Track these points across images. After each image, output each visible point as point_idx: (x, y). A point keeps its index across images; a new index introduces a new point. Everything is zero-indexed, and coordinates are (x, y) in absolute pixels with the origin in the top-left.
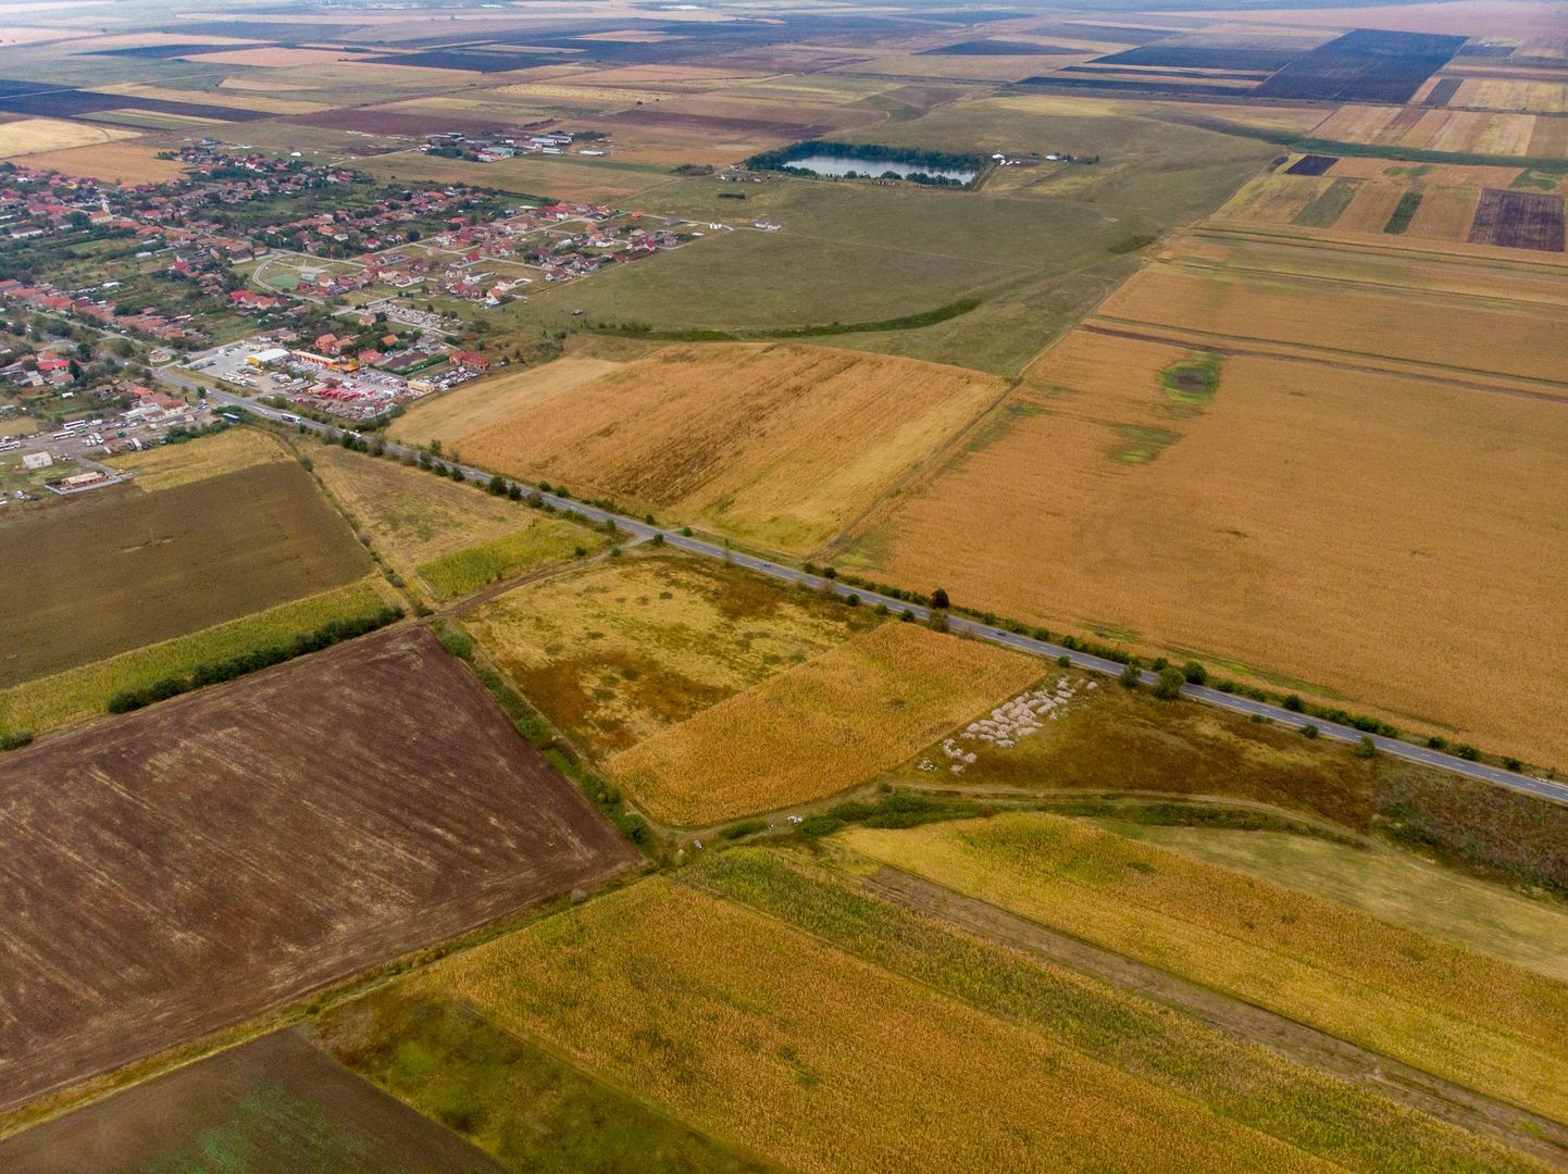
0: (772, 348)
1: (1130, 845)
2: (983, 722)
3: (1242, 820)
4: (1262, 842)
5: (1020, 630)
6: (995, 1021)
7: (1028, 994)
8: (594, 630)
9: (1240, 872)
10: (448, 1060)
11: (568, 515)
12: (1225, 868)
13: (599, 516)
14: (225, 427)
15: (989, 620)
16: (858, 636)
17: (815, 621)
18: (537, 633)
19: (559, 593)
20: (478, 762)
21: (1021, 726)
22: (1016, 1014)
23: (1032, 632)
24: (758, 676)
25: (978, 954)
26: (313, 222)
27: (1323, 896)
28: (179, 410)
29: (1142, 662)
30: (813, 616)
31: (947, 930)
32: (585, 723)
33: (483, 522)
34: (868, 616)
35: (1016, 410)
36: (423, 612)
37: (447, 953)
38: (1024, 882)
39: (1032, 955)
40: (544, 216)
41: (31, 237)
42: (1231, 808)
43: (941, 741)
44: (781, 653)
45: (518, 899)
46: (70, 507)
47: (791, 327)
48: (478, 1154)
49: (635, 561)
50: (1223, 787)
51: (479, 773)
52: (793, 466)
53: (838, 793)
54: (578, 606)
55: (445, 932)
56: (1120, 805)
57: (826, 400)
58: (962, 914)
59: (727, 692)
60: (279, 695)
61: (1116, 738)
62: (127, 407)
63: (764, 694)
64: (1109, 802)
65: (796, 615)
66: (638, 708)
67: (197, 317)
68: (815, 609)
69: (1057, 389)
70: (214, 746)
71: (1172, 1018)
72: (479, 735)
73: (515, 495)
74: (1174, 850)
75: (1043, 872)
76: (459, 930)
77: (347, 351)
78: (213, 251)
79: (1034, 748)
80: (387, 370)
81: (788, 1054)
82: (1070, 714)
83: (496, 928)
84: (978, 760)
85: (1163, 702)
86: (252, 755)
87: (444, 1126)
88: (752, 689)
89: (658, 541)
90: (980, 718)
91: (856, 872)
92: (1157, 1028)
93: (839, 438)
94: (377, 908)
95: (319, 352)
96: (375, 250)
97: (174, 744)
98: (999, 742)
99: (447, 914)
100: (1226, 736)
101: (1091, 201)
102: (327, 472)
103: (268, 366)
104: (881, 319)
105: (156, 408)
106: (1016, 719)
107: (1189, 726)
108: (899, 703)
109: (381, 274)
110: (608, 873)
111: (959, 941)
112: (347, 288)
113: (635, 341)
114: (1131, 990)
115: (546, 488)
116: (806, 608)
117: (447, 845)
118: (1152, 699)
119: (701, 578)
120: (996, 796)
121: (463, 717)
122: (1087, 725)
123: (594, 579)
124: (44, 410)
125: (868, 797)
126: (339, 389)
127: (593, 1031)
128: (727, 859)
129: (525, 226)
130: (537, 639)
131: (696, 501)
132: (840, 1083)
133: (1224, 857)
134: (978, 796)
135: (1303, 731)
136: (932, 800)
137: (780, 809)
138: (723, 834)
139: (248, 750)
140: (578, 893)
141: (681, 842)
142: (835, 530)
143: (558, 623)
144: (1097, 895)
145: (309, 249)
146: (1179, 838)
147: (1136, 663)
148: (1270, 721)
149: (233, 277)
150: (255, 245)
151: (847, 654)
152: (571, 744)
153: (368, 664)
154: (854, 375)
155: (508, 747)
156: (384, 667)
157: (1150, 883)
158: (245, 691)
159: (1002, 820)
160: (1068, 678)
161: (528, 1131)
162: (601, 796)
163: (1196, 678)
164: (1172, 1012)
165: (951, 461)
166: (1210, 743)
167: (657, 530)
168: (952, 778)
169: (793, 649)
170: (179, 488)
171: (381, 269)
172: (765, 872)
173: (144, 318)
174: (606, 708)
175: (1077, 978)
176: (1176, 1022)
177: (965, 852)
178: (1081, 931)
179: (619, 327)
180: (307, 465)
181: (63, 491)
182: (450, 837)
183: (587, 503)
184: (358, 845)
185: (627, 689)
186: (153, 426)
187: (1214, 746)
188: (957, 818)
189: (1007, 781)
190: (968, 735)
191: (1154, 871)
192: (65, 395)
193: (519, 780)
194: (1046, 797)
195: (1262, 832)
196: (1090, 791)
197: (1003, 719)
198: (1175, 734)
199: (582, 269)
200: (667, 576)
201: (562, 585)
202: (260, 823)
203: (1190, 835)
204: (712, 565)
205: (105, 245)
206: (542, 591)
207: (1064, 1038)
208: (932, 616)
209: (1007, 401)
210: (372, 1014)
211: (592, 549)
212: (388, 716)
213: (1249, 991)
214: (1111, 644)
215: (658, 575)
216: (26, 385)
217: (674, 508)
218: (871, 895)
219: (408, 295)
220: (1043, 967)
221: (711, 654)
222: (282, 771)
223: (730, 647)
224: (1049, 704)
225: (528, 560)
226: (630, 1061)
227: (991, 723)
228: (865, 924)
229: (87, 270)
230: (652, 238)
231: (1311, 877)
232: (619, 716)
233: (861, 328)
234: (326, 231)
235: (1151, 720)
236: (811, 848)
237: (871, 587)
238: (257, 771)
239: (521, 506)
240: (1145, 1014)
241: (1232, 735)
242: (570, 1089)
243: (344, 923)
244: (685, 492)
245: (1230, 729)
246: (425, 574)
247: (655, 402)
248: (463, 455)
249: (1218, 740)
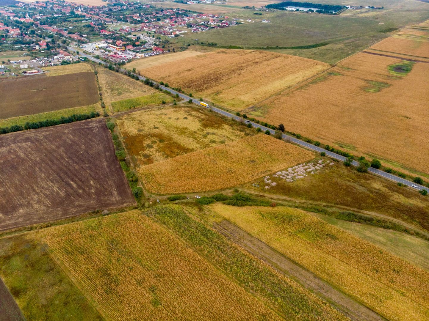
0: (253, 52)
1: (330, 227)
2: (283, 172)
3: (383, 224)
4: (391, 235)
5: (309, 141)
6: (245, 292)
7: (264, 283)
8: (156, 126)
9: (377, 246)
10: (27, 266)
11: (166, 92)
12: (371, 243)
13: (174, 93)
14: (79, 62)
15: (299, 137)
16: (247, 137)
17: (233, 131)
18: (138, 125)
19: (151, 114)
20: (97, 162)
21: (298, 175)
22: (256, 291)
23: (315, 143)
24: (206, 146)
25: (249, 261)
26: (133, 15)
27: (416, 263)
28: (69, 57)
29: (355, 158)
30: (233, 129)
31: (239, 249)
32: (138, 154)
33: (139, 92)
34: (253, 131)
35: (331, 74)
36: (106, 115)
37: (51, 226)
38: (279, 235)
39: (272, 266)
40: (199, 17)
41: (59, 16)
42: (379, 218)
43: (264, 177)
44: (217, 140)
45: (85, 210)
46: (25, 79)
47: (262, 47)
48: (16, 307)
49: (180, 107)
50: (378, 209)
51: (96, 166)
52: (246, 84)
53: (218, 190)
54: (155, 118)
55: (54, 218)
56: (330, 210)
57: (266, 66)
58: (249, 243)
59: (192, 150)
60: (49, 135)
61: (336, 184)
62: (56, 55)
63: (205, 153)
64: (326, 208)
65: (228, 129)
66: (159, 152)
67: (89, 36)
68: (235, 127)
69: (348, 68)
70: (20, 147)
71: (327, 307)
72: (102, 154)
73: (152, 85)
74: (349, 232)
75: (289, 232)
76: (59, 218)
77: (124, 45)
78: (102, 21)
79: (301, 184)
80: (133, 51)
81: (153, 289)
82: (320, 173)
83: (73, 219)
84: (277, 185)
85: (360, 173)
86: (30, 151)
87: (10, 292)
88: (201, 150)
89: (191, 102)
90: (283, 170)
91: (212, 220)
92: (319, 310)
93: (265, 77)
94: (37, 206)
95: (117, 45)
96: (147, 23)
97: (9, 145)
98: (287, 180)
99: (59, 211)
100: (384, 189)
101: (377, 18)
102: (101, 75)
103: (101, 48)
104: (293, 46)
105: (63, 56)
106: (297, 172)
107: (368, 184)
108: (253, 161)
109: (145, 28)
110: (121, 206)
111: (243, 254)
112: (133, 31)
113: (211, 48)
114: (311, 290)
115: (162, 84)
116: (232, 126)
117: (72, 188)
118: (356, 171)
119: (200, 114)
120: (279, 199)
121: (101, 148)
122: (326, 178)
123: (164, 111)
124: (34, 54)
125: (229, 193)
126: (117, 55)
127: (84, 265)
128: (166, 207)
129: (192, 19)
130: (137, 127)
131: (209, 91)
132: (168, 307)
133: (372, 238)
134: (272, 198)
135: (420, 192)
136: (253, 198)
137: (194, 193)
138: (169, 198)
139: (29, 149)
140: (106, 211)
141: (152, 199)
142: (253, 104)
143: (146, 123)
144: (309, 245)
145: (129, 22)
146: (352, 227)
147: (352, 158)
148: (405, 186)
149: (104, 27)
150: (114, 20)
151: (240, 143)
152: (131, 161)
153: (81, 129)
154: (278, 60)
155: (109, 159)
156: (85, 130)
157: (334, 244)
158: (40, 133)
159: (279, 209)
160: (323, 160)
161: (38, 302)
162: (131, 179)
163: (376, 166)
164: (328, 304)
165: (302, 86)
166: (376, 191)
167: (191, 98)
168: (264, 191)
169: (222, 139)
170: (57, 76)
171: (145, 26)
172: (177, 214)
173: (74, 35)
174: (148, 150)
175: (288, 280)
176: (329, 309)
177: (259, 219)
178: (297, 259)
179: (207, 43)
180: (96, 73)
181: (26, 74)
182: (75, 186)
183: (173, 89)
184: (43, 184)
185: (158, 145)
186: (60, 60)
187: (378, 193)
188: (260, 205)
189: (285, 195)
190: (275, 176)
191: (337, 239)
192: (42, 52)
193: (107, 170)
194: (300, 203)
195: (391, 231)
196: (319, 203)
197: (291, 171)
198: (362, 186)
199: (203, 29)
200: (189, 112)
201: (153, 112)
202: (19, 172)
203: (358, 227)
204: (205, 111)
205: (76, 19)
206: (146, 113)
207: (274, 306)
208: (276, 133)
209: (329, 71)
210: (11, 244)
211: (168, 102)
212: (77, 144)
213: (369, 302)
214: (344, 150)
215: (186, 112)
216: (34, 49)
217: (201, 93)
218: (214, 230)
219: (149, 33)
220: (275, 272)
221: (192, 138)
222: (35, 157)
223: (200, 136)
224: (312, 168)
225: (146, 103)
226: (91, 280)
227: (287, 173)
228: (206, 240)
229: (68, 24)
230: (228, 23)
231: (412, 254)
232: (151, 154)
233: (285, 48)
234: (135, 18)
235: (353, 179)
236: (198, 208)
237: (258, 122)
238: (27, 156)
239: (153, 88)
240: (314, 302)
241: (387, 189)
242: (63, 287)
243: (23, 209)
244: (206, 89)
245: (387, 187)
246: (113, 105)
247: (209, 63)
248: (142, 73)
249: (380, 191)
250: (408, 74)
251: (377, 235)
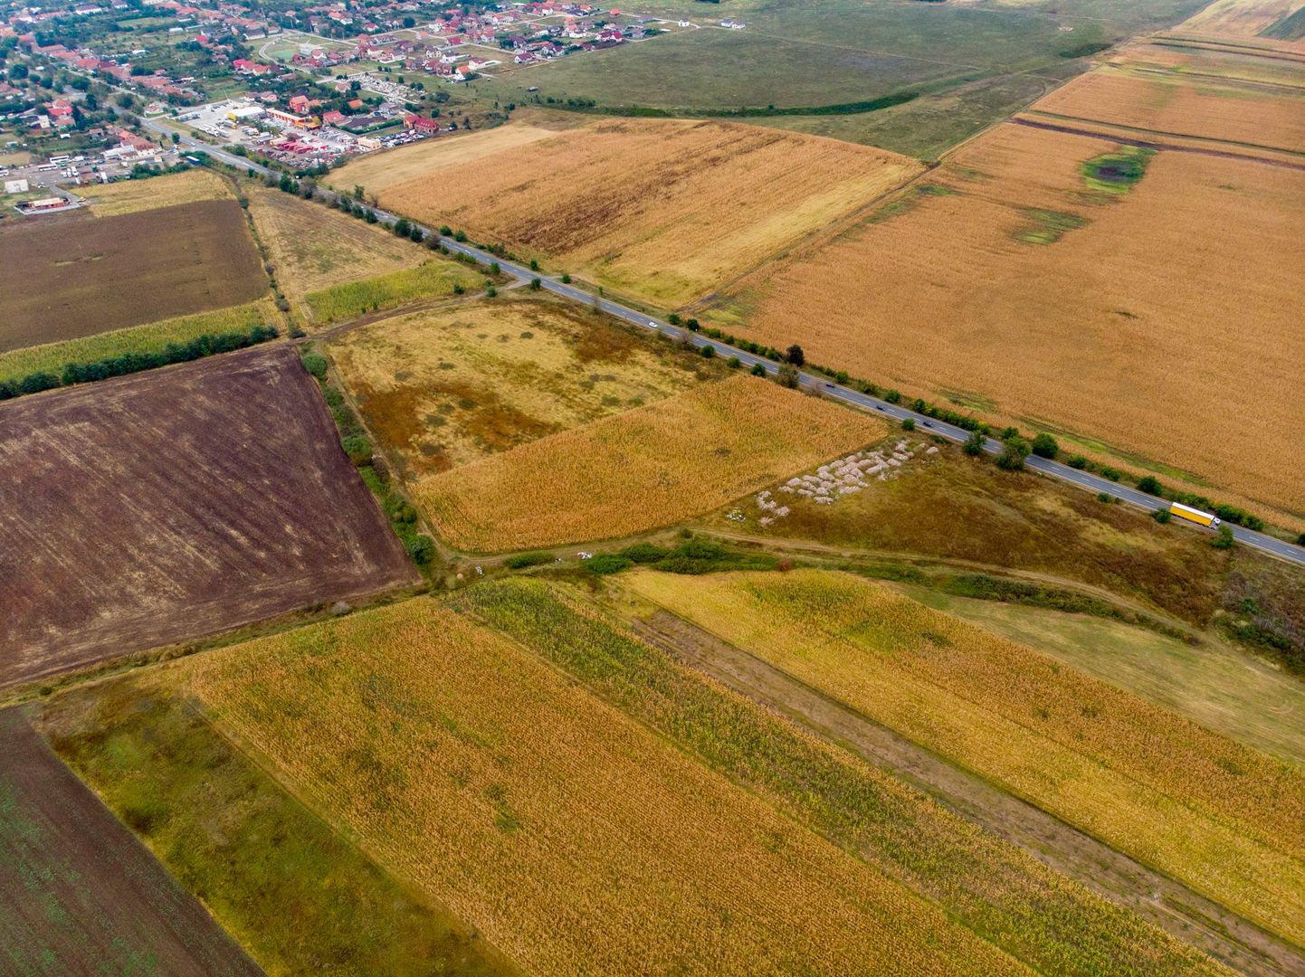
0: (703, 125)
1: (930, 614)
2: (806, 477)
3: (1062, 601)
4: (1080, 627)
5: (870, 391)
6: (727, 785)
7: (773, 760)
8: (446, 361)
9: (1046, 654)
10: (155, 757)
11: (460, 258)
12: (1031, 650)
13: (487, 259)
14: (185, 168)
15: (843, 380)
16: (703, 385)
17: (665, 369)
18: (393, 359)
19: (426, 326)
20: (294, 472)
21: (845, 484)
22: (753, 780)
23: (886, 394)
24: (593, 414)
25: (730, 710)
26: (327, 9)
27: (1137, 692)
28: (151, 151)
29: (992, 431)
30: (665, 364)
31: (704, 682)
32: (408, 445)
33: (381, 260)
34: (719, 368)
35: (925, 190)
36: (297, 334)
37: (197, 651)
38: (803, 641)
39: (790, 719)
40: (531, 11)
41: (91, 14)
42: (1052, 587)
43: (756, 493)
44: (621, 396)
45: (284, 605)
46: (28, 226)
47: (727, 108)
48: (148, 858)
49: (508, 302)
50: (1050, 564)
51: (292, 482)
52: (689, 227)
53: (636, 533)
54: (439, 338)
55: (203, 630)
56: (929, 572)
57: (741, 170)
58: (728, 666)
59: (556, 428)
60: (139, 397)
61: (945, 503)
62: (108, 146)
63: (592, 433)
64: (920, 569)
65: (649, 362)
66: (464, 436)
67: (199, 80)
68: (668, 357)
69: (973, 173)
70: (61, 437)
71: (927, 806)
72: (305, 448)
73: (417, 237)
74: (978, 625)
75: (828, 632)
76: (216, 629)
77: (314, 111)
78: (233, 29)
79: (854, 507)
80: (345, 129)
81: (496, 793)
82: (901, 476)
83: (255, 630)
84: (790, 514)
85: (1005, 473)
86: (92, 448)
87: (124, 824)
88: (582, 427)
89: (536, 285)
90: (804, 473)
91: (628, 614)
92: (908, 814)
93: (743, 204)
94: (147, 600)
95: (292, 111)
96: (373, 33)
97: (27, 432)
98: (817, 498)
99: (211, 611)
100: (1065, 512)
101: (1054, 12)
102: (260, 210)
103: (243, 121)
104: (817, 105)
105: (131, 148)
106: (842, 477)
107: (1027, 500)
108: (724, 452)
109: (369, 52)
110: (380, 590)
111: (715, 694)
112: (335, 62)
113: (577, 115)
114: (889, 770)
115: (447, 233)
116: (660, 356)
117: (237, 547)
118: (994, 468)
119: (567, 322)
120: (799, 551)
121: (297, 431)
122: (916, 489)
123: (463, 316)
124: (40, 147)
125: (666, 541)
126: (298, 143)
127: (307, 744)
128: (502, 587)
129: (511, 19)
130: (391, 366)
131: (585, 252)
132: (539, 830)
133: (1033, 638)
134: (779, 550)
135: (1154, 515)
136: (732, 550)
137: (573, 544)
138: (507, 563)
139: (90, 443)
140: (342, 605)
141: (462, 566)
142: (712, 287)
143: (415, 352)
144: (879, 664)
145: (317, 30)
146: (987, 613)
147: (986, 432)
148: (1118, 501)
149: (242, 49)
150: (270, 24)
151: (687, 402)
152: (388, 464)
153: (229, 376)
154: (774, 150)
155: (327, 461)
156: (244, 379)
157: (942, 656)
158: (110, 392)
159: (797, 576)
160: (909, 441)
161: (204, 840)
162: (397, 514)
163: (1046, 451)
164: (929, 799)
165: (847, 231)
166: (1046, 517)
167: (538, 275)
168: (759, 530)
169: (634, 394)
170: (126, 216)
171: (370, 47)
172: (535, 603)
173: (154, 78)
174: (434, 433)
175: (832, 749)
176: (931, 810)
177: (749, 603)
178: (852, 700)
179: (565, 101)
180: (245, 203)
181: (28, 212)
182: (243, 540)
183: (482, 248)
184: (154, 539)
185: (459, 417)
186: (125, 164)
187: (1050, 522)
188: (751, 569)
189: (814, 537)
190: (785, 489)
191: (950, 644)
192: (62, 136)
193: (327, 492)
194: (853, 557)
195: (1081, 616)
196: (901, 555)
197: (827, 475)
198: (1010, 505)
199: (549, 54)
200: (533, 318)
201: (432, 319)
202: (74, 511)
203: (999, 611)
204: (580, 311)
205: (147, 22)
206: (412, 323)
207: (799, 812)
208: (782, 370)
209: (919, 181)
210: (99, 702)
211: (472, 289)
212: (229, 423)
213: (1027, 786)
214: (963, 412)
215: (526, 316)
216: (35, 127)
217: (562, 258)
218: (637, 638)
219: (386, 70)
220: (798, 734)
221: (552, 391)
222: (113, 465)
223: (573, 387)
224: (881, 465)
225: (408, 294)
226: (333, 781)
227: (815, 479)
228: (620, 665)
229: (125, 40)
230: (622, 32)
231: (1128, 669)
232: (443, 443)
233: (795, 112)
234: (335, 17)
235: (986, 490)
236: (589, 585)
237: (730, 341)
238: (90, 463)
239: (420, 248)
240: (897, 798)
241: (1072, 512)
242: (263, 801)
243: (111, 611)
244: (577, 244)
245: (1071, 505)
246: (312, 301)
247: (576, 164)
248: (383, 201)
249: (1056, 516)
250: (1136, 186)
251: (1047, 628)
